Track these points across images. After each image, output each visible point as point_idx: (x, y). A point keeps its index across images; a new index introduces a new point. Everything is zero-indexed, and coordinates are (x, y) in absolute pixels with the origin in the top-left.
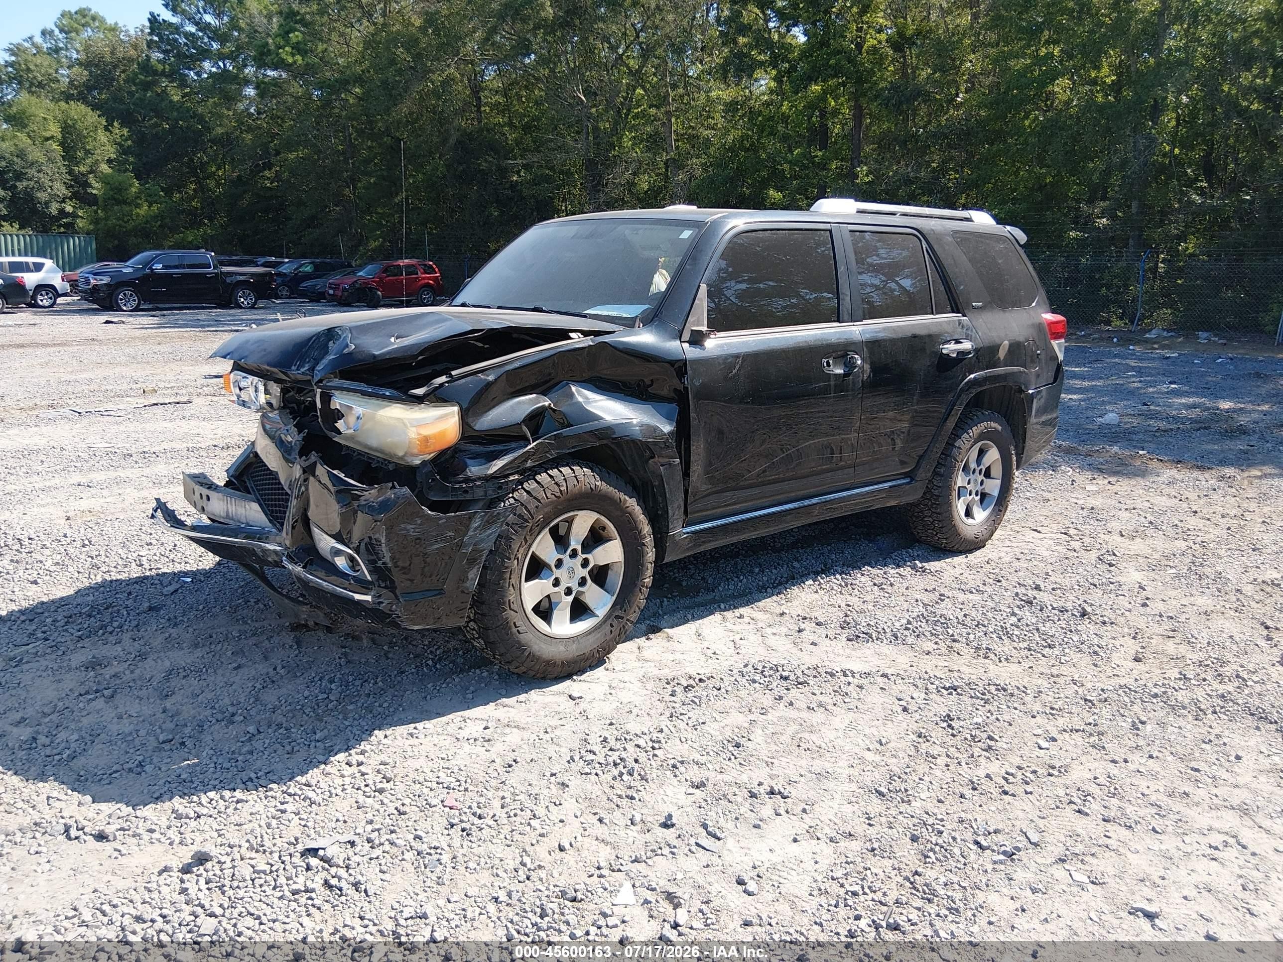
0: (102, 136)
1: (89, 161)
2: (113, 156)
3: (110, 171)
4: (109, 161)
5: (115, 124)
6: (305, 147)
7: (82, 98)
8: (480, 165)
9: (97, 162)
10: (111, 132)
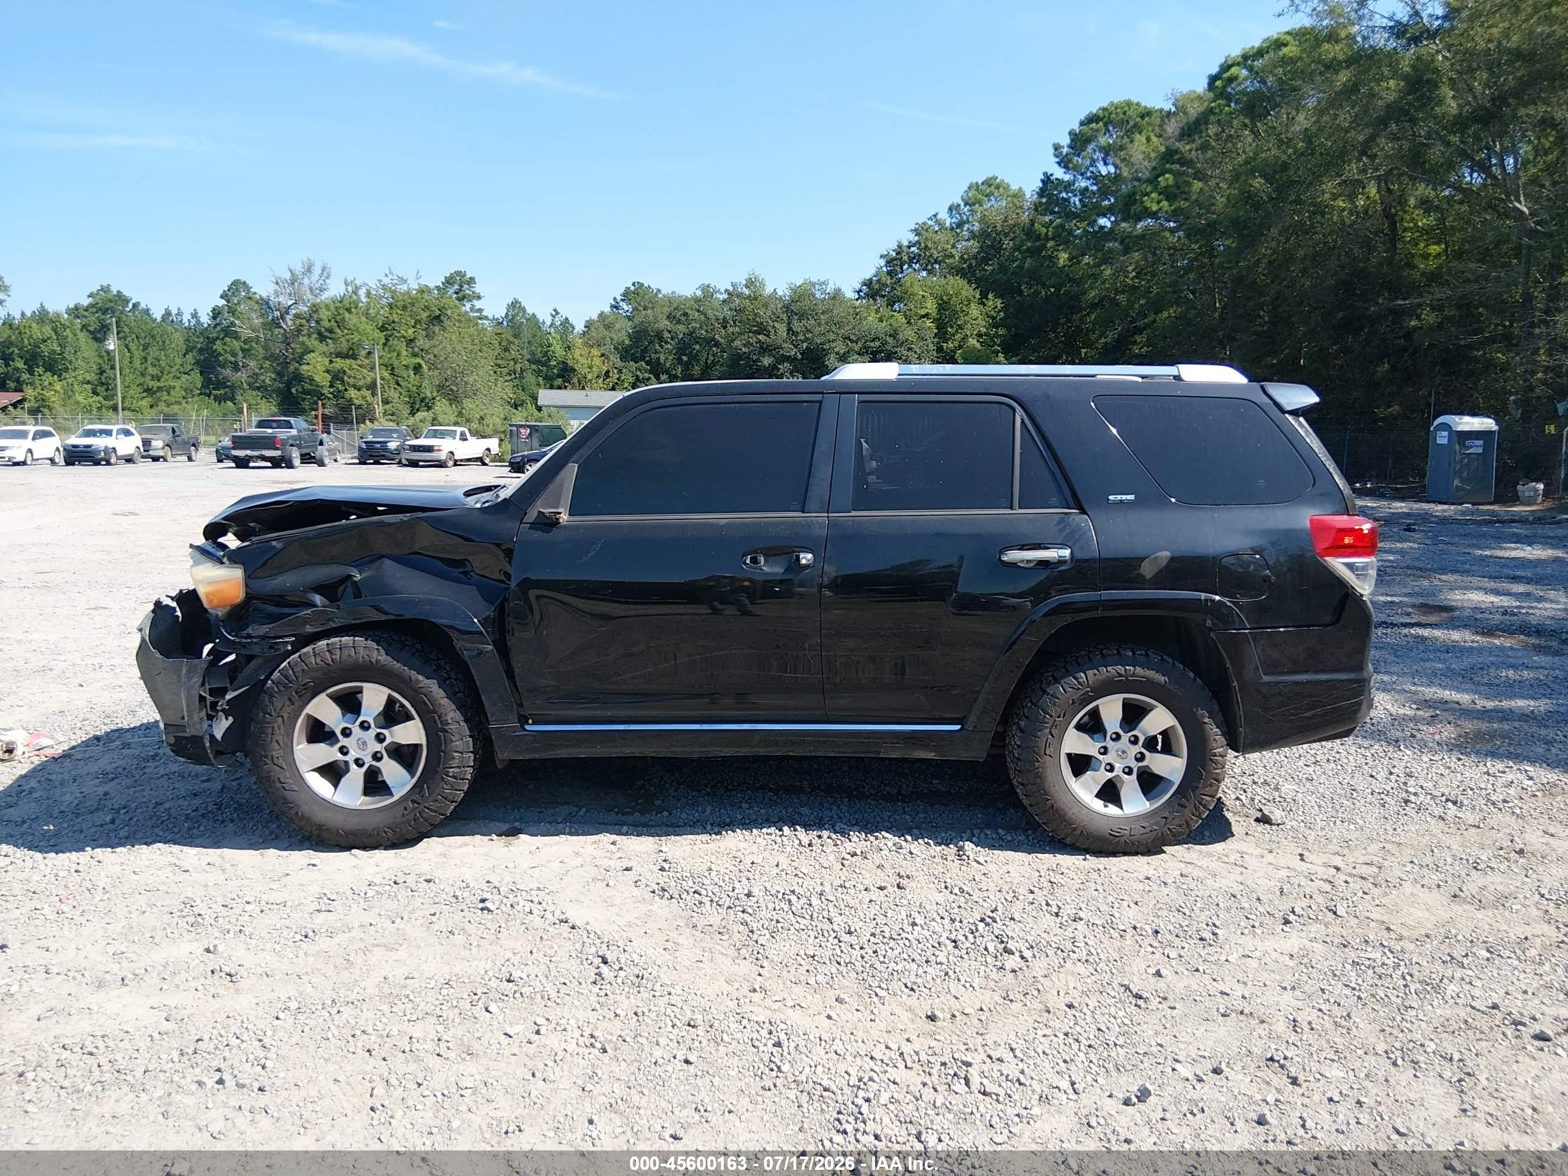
0: (975, 311)
1: (958, 336)
2: (983, 330)
3: (978, 345)
4: (980, 335)
5: (990, 296)
6: (1178, 305)
7: (961, 272)
8: (1368, 308)
9: (965, 338)
10: (985, 305)
